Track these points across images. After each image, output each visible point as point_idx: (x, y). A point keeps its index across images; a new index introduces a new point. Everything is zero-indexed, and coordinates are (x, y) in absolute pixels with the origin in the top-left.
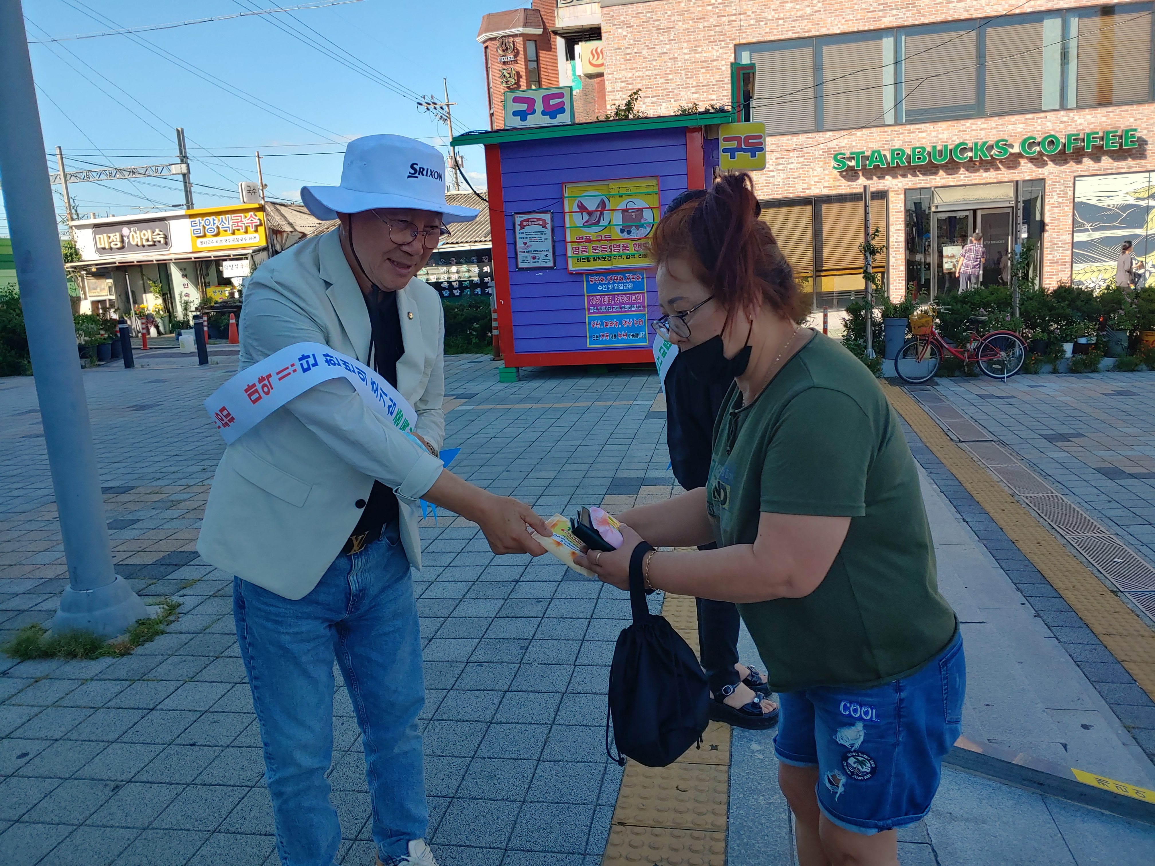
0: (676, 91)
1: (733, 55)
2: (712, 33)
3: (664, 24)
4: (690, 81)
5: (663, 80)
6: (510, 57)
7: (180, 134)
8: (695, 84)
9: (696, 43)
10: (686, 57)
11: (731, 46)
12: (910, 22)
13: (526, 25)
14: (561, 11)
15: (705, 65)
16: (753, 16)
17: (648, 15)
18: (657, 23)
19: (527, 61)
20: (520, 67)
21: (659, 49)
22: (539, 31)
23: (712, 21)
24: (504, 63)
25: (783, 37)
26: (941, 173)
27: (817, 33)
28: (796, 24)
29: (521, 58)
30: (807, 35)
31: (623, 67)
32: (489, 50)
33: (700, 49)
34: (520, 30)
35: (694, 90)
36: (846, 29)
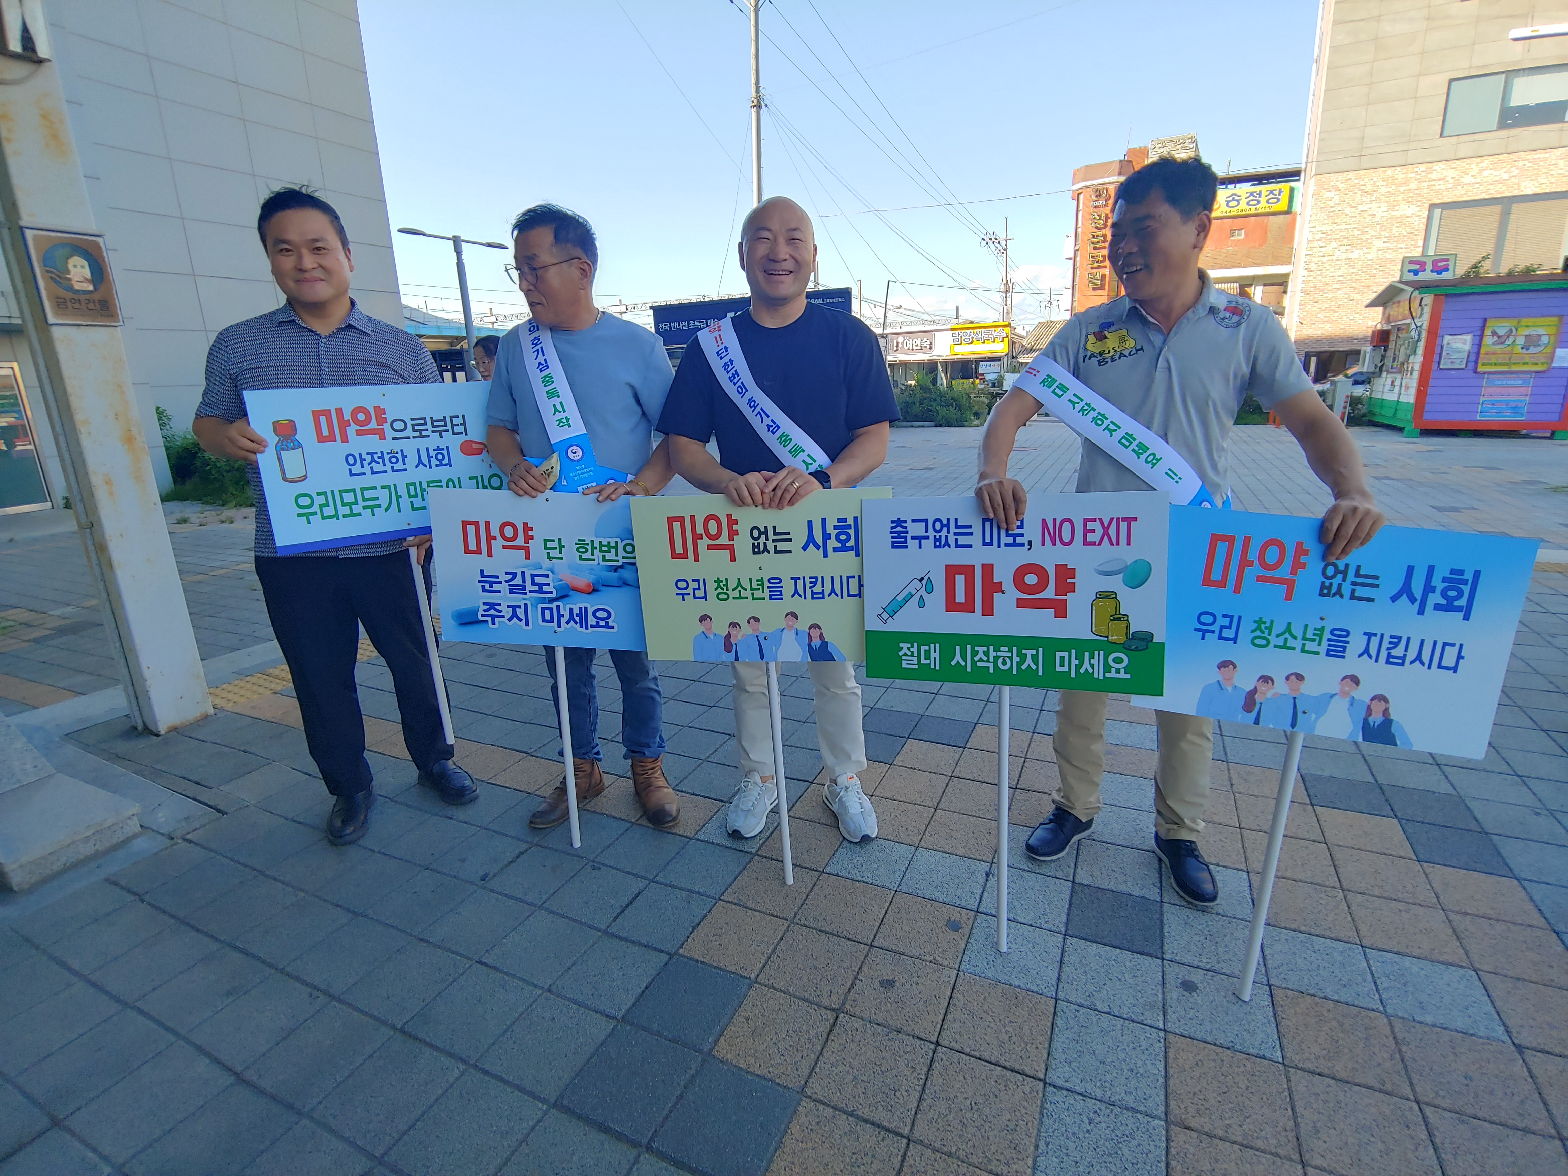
0: (1369, 241)
1: (1427, 213)
2: (1411, 195)
3: (1369, 188)
4: (1383, 233)
5: (1359, 232)
6: (1102, 202)
8: (1387, 235)
9: (1395, 203)
10: (1385, 214)
11: (1427, 206)
15: (1399, 220)
16: (1451, 181)
17: (1356, 181)
18: (1362, 188)
21: (1361, 208)
23: (1413, 185)
25: (1476, 198)
27: (1510, 194)
28: (1491, 187)
30: (1499, 196)
31: (1326, 222)
33: (1397, 208)
35: (1386, 240)
36: (1538, 190)
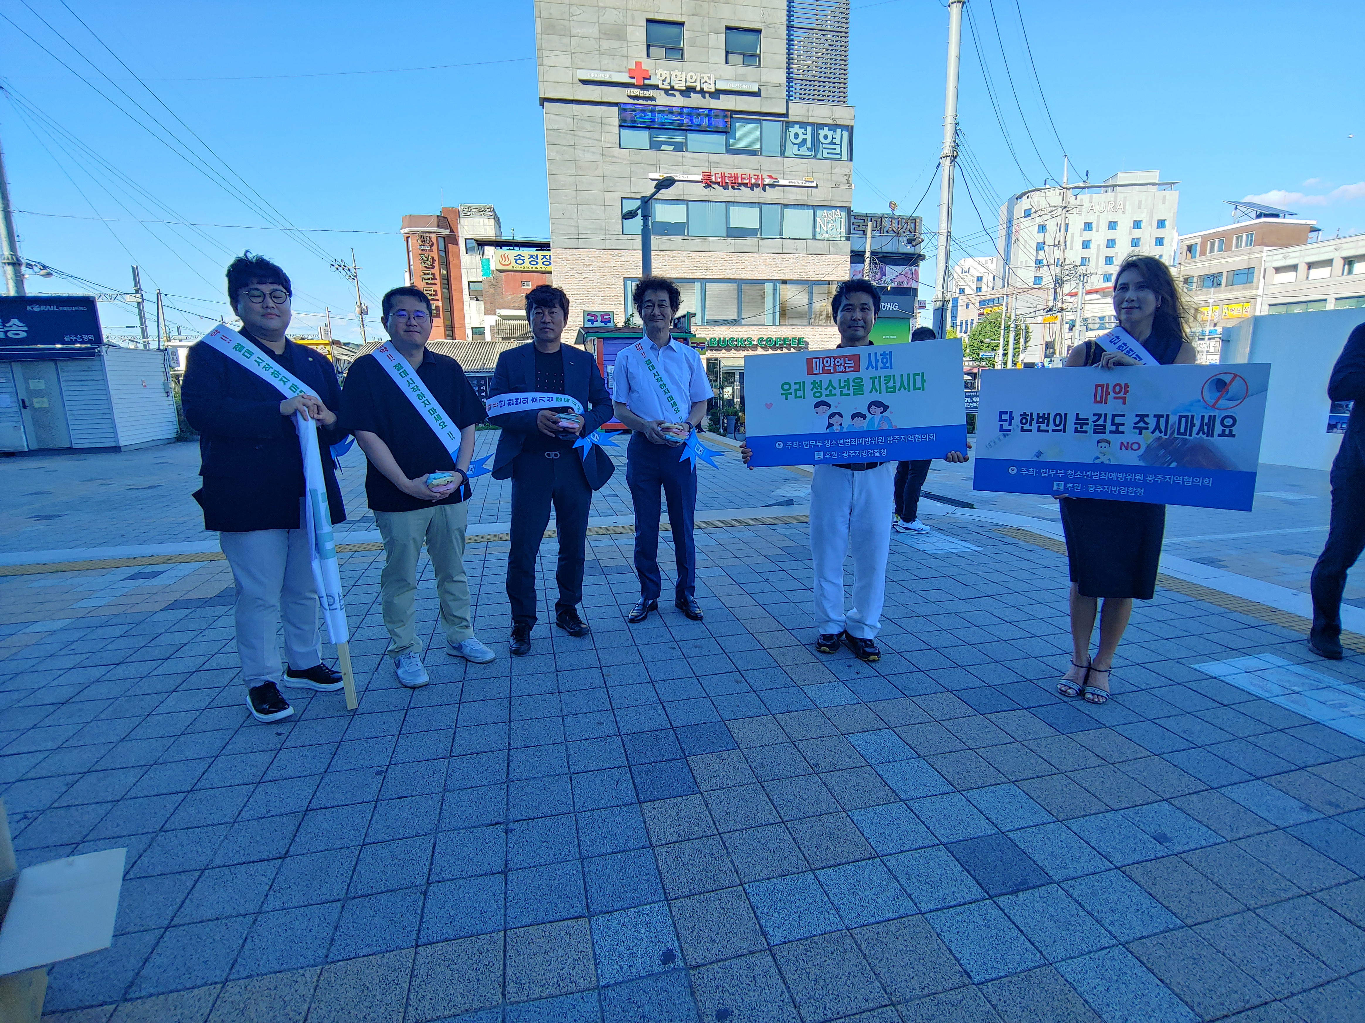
0: (593, 298)
1: (623, 283)
2: (612, 269)
4: (600, 293)
5: (586, 292)
6: (427, 247)
7: (135, 271)
8: (603, 295)
9: (604, 274)
10: (599, 281)
11: (622, 278)
12: (708, 277)
13: (438, 226)
14: (462, 220)
15: (608, 286)
17: (582, 256)
18: (583, 261)
19: (439, 251)
20: (434, 254)
22: (447, 232)
23: (613, 263)
24: (423, 250)
26: (723, 351)
29: (435, 248)
32: (410, 240)
33: (605, 277)
34: (435, 229)
35: (603, 298)
